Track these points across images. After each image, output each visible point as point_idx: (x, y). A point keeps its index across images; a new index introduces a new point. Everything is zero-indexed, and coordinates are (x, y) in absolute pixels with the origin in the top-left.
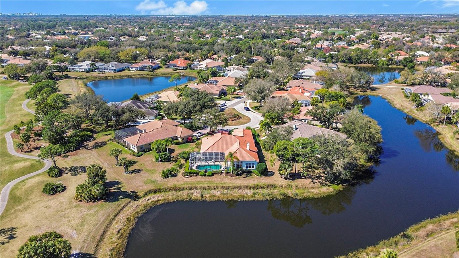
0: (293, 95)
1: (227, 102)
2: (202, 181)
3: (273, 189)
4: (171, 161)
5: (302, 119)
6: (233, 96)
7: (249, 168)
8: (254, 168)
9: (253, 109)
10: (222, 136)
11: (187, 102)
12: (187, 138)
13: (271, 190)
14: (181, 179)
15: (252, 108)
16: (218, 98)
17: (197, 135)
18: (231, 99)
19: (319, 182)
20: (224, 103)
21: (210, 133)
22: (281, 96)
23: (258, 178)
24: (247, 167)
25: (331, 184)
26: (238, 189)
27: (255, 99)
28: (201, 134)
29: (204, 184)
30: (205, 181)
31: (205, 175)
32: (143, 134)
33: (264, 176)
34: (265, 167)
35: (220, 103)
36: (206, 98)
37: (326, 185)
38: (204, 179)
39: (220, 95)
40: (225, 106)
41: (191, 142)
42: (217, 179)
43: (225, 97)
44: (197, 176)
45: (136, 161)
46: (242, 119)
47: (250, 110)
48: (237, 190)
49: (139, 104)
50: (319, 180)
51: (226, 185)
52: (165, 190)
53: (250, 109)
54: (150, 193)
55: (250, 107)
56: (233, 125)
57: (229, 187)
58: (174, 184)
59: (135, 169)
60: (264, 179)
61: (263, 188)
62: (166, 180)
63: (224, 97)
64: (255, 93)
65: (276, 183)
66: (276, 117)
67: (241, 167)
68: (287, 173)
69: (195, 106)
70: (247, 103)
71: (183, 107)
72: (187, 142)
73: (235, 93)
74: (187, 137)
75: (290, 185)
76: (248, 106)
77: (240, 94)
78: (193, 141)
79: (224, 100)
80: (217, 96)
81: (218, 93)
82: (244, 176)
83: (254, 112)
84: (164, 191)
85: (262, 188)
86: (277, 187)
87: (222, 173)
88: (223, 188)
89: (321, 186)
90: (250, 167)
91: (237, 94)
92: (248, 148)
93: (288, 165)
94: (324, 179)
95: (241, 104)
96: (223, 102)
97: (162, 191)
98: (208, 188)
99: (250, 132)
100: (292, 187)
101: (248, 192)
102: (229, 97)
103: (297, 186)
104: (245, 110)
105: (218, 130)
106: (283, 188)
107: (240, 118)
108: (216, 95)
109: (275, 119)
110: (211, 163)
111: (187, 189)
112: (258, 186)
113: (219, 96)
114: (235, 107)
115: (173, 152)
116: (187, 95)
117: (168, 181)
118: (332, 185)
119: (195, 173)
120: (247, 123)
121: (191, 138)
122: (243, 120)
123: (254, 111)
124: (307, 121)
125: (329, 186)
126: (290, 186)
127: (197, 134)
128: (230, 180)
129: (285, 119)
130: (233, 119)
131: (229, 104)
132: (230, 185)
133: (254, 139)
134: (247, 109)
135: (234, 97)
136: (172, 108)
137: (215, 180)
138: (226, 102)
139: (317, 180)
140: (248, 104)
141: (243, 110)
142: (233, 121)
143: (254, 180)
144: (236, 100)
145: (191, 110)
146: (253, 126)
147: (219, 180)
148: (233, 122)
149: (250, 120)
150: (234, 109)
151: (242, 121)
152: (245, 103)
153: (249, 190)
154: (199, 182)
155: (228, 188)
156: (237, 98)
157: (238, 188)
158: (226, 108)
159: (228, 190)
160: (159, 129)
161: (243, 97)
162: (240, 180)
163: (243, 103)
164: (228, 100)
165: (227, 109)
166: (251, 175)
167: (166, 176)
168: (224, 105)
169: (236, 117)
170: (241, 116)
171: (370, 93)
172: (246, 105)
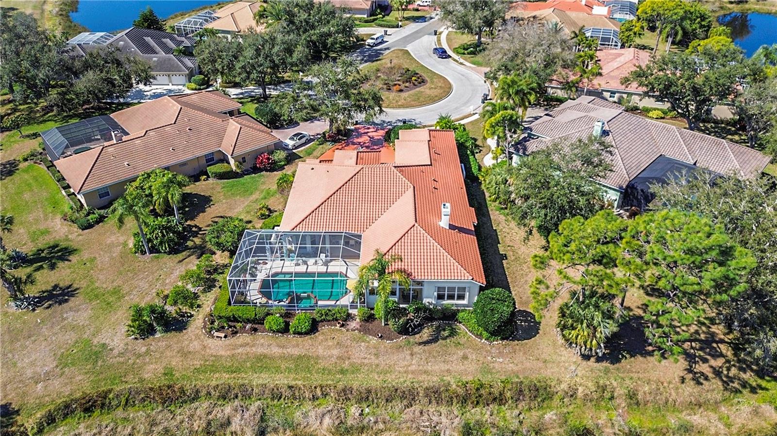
0: (568, 13)
1: (390, 31)
2: (272, 358)
3: (540, 407)
4: (187, 248)
5: (603, 90)
6: (407, 14)
7: (446, 302)
8: (465, 302)
9: (458, 53)
10: (359, 167)
11: (267, 37)
12: (257, 158)
13: (530, 409)
14: (195, 345)
15: (455, 50)
16: (366, 22)
17: (291, 143)
18: (400, 24)
19: (717, 373)
20: (382, 36)
21: (330, 136)
22: (534, 17)
23: (477, 349)
24: (440, 297)
25: (760, 381)
26: (405, 402)
27: (465, 26)
28: (303, 140)
29: (278, 370)
30: (283, 357)
31: (285, 330)
32: (110, 149)
33: (502, 339)
34: (506, 310)
35: (370, 36)
36: (328, 22)
37: (744, 385)
38: (279, 346)
39: (372, 13)
40: (382, 42)
41: (267, 171)
42: (329, 348)
43: (387, 18)
44: (255, 330)
45: (74, 245)
46: (428, 85)
47: (450, 57)
48: (398, 405)
49: (148, 39)
50: (713, 362)
51: (357, 382)
52: (127, 400)
53: (450, 52)
54: (65, 416)
55: (449, 46)
56: (400, 107)
57: (369, 392)
58: (165, 368)
59: (56, 287)
60: (501, 354)
61: (500, 400)
62: (141, 346)
63: (384, 16)
64: (466, 7)
65: (549, 373)
66: (532, 89)
67: (418, 296)
68: (594, 342)
69: (289, 51)
70: (440, 34)
71: (249, 53)
72: (255, 170)
73: (410, 7)
74: (257, 154)
75: (604, 389)
76: (445, 46)
77: (424, 11)
78: (274, 167)
79: (381, 26)
80: (365, 16)
81: (368, 8)
82: (426, 333)
83: (461, 64)
84: (123, 403)
85: (495, 399)
86: (556, 399)
87: (349, 317)
88: (345, 394)
89: (727, 394)
90: (451, 297)
91: (417, 10)
92: (444, 223)
93: (603, 313)
94: (729, 353)
95: (427, 36)
96: (378, 32)
97: (114, 403)
98: (288, 393)
99: (451, 137)
100: (612, 398)
101: (444, 419)
102: (396, 19)
103: (632, 396)
104: (436, 57)
105: (357, 123)
106: (578, 401)
107: (423, 82)
108: (360, 11)
109: (530, 94)
110: (315, 266)
111: (209, 393)
112: (482, 392)
113: (371, 16)
114: (409, 48)
115: (203, 212)
116: (278, 15)
117: (147, 352)
118: (764, 384)
119: (249, 321)
120: (440, 99)
121: (268, 159)
122: (431, 88)
123: (462, 61)
124: (617, 95)
125: (753, 390)
126: (607, 395)
127: (292, 139)
128: (377, 355)
129: (552, 88)
130: (402, 87)
131: (394, 36)
132: (375, 381)
133: (461, 162)
134: (442, 54)
135: (408, 19)
136: (220, 57)
137: (321, 351)
138: (386, 32)
139: (705, 361)
140: (443, 37)
141: (429, 55)
142: (401, 91)
143: (465, 357)
144: (413, 27)
145: (277, 62)
146: (456, 108)
147: (336, 352)
148: (403, 95)
149: (447, 89)
150: (407, 52)
151: (428, 92)
152: (436, 34)
153: (443, 409)
154: (262, 363)
155: (366, 397)
156: (415, 19)
157: (403, 397)
158: (386, 49)
159: (364, 405)
160: (168, 129)
161: (431, 18)
162: (412, 355)
163: (430, 34)
164: (393, 27)
165: (388, 52)
166: (453, 333)
167: (146, 331)
168: (379, 40)
169: (409, 80)
170: (425, 76)
171: (757, 7)
172: (439, 40)
